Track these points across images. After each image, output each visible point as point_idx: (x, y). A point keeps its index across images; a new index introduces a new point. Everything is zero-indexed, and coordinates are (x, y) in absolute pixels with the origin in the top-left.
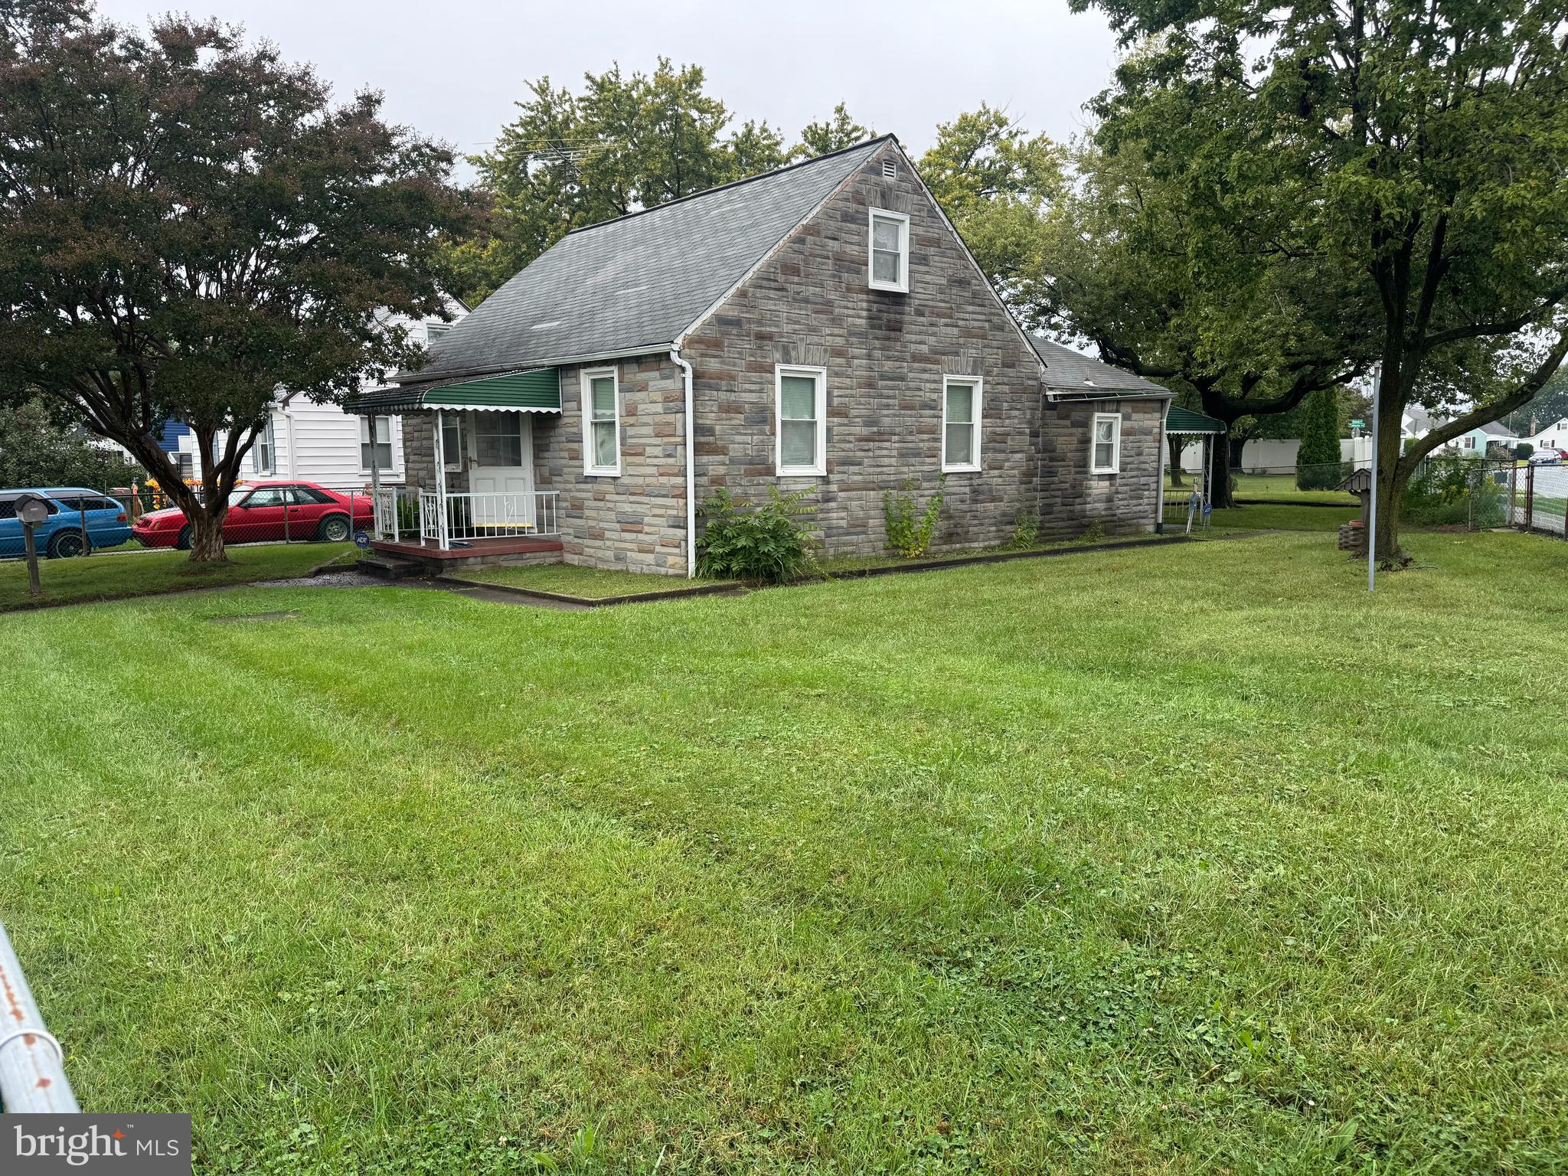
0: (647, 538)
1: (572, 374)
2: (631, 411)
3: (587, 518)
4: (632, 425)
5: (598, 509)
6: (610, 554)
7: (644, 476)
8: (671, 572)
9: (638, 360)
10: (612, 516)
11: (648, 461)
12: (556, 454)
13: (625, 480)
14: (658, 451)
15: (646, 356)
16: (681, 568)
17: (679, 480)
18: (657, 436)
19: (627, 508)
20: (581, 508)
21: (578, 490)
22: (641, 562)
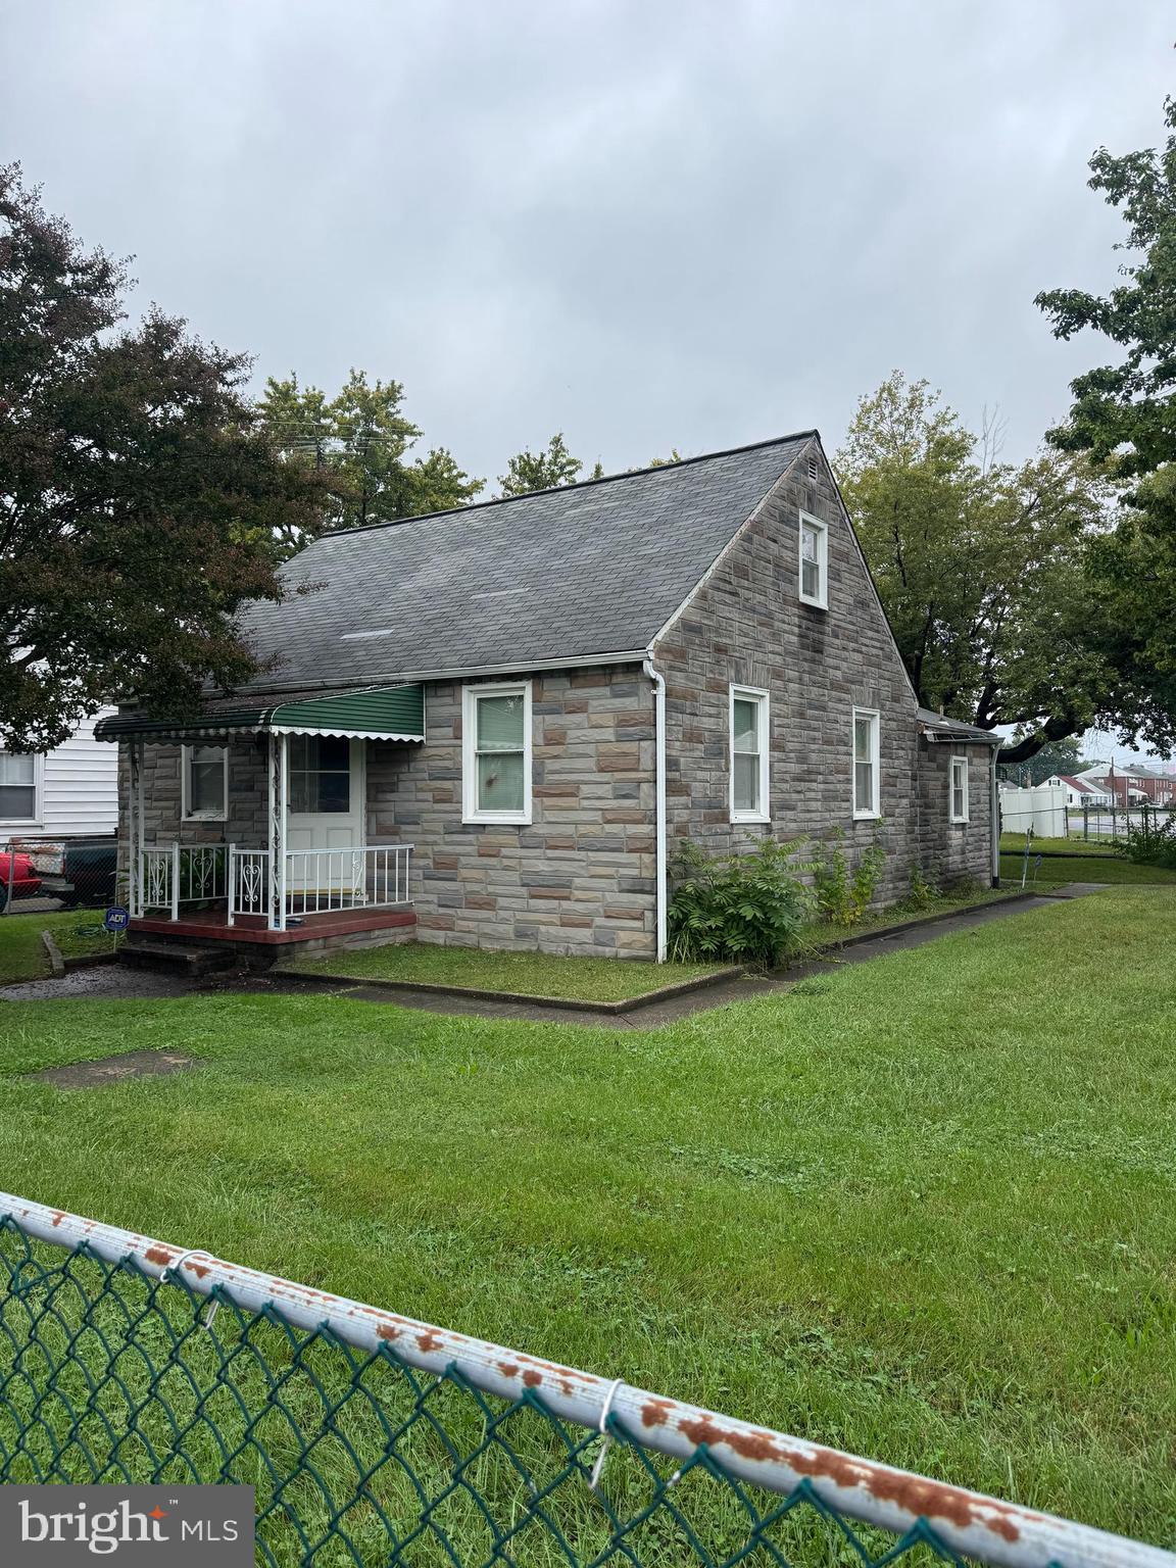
0: (579, 907)
1: (448, 691)
2: (552, 739)
3: (464, 880)
4: (555, 757)
5: (485, 868)
6: (508, 930)
7: (576, 824)
8: (623, 953)
9: (570, 673)
10: (515, 877)
11: (585, 803)
12: (405, 796)
13: (542, 830)
14: (601, 790)
15: (586, 668)
16: (645, 947)
17: (646, 829)
18: (602, 770)
19: (542, 866)
20: (454, 866)
21: (447, 843)
22: (567, 940)
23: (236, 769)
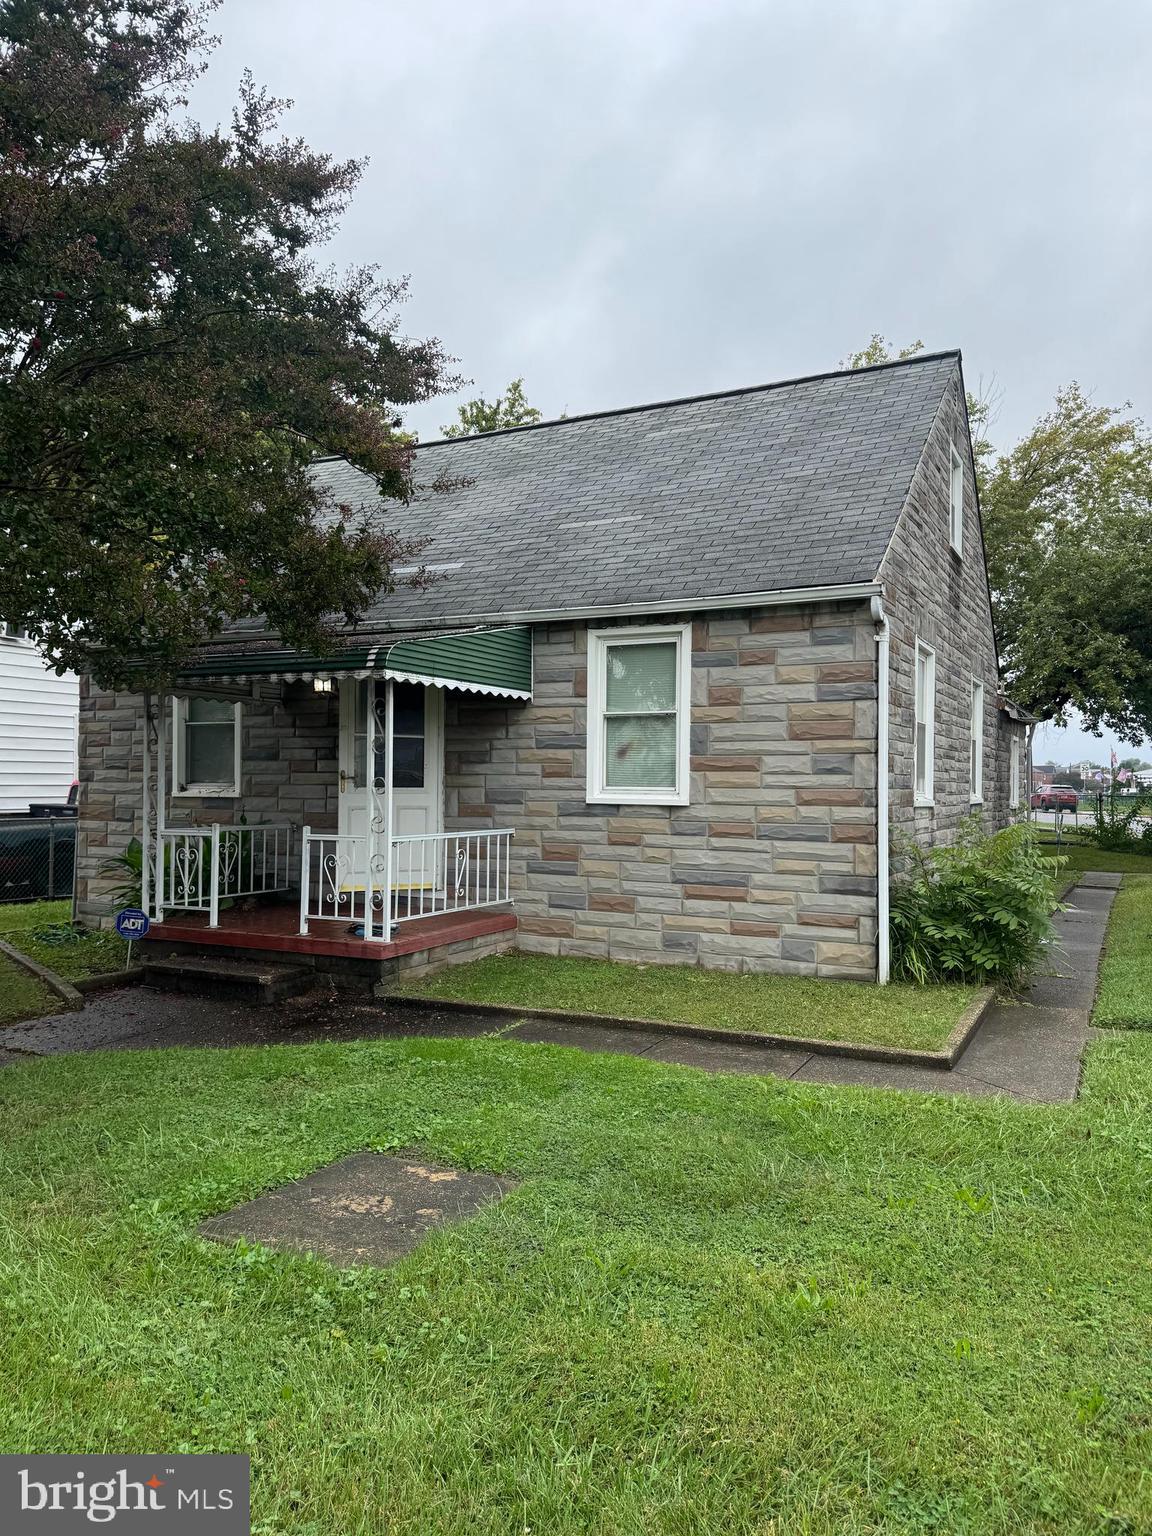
0: (759, 910)
1: (566, 636)
2: (722, 698)
3: (588, 874)
4: (726, 720)
5: (620, 859)
6: (656, 937)
7: (756, 805)
8: (826, 970)
9: (751, 615)
10: (664, 871)
11: (770, 779)
12: (501, 768)
13: (704, 812)
14: (793, 763)
15: (773, 608)
16: (861, 963)
17: (862, 813)
18: (795, 737)
19: (705, 858)
20: (573, 857)
21: (562, 828)
22: (742, 951)
23: (252, 732)
